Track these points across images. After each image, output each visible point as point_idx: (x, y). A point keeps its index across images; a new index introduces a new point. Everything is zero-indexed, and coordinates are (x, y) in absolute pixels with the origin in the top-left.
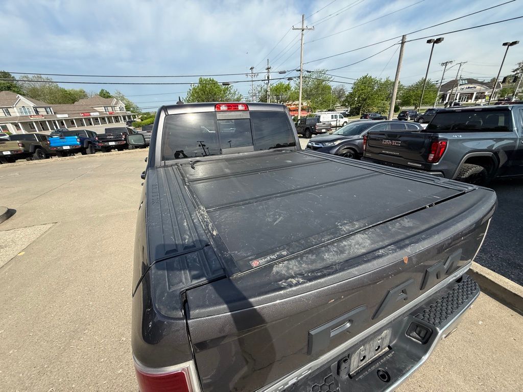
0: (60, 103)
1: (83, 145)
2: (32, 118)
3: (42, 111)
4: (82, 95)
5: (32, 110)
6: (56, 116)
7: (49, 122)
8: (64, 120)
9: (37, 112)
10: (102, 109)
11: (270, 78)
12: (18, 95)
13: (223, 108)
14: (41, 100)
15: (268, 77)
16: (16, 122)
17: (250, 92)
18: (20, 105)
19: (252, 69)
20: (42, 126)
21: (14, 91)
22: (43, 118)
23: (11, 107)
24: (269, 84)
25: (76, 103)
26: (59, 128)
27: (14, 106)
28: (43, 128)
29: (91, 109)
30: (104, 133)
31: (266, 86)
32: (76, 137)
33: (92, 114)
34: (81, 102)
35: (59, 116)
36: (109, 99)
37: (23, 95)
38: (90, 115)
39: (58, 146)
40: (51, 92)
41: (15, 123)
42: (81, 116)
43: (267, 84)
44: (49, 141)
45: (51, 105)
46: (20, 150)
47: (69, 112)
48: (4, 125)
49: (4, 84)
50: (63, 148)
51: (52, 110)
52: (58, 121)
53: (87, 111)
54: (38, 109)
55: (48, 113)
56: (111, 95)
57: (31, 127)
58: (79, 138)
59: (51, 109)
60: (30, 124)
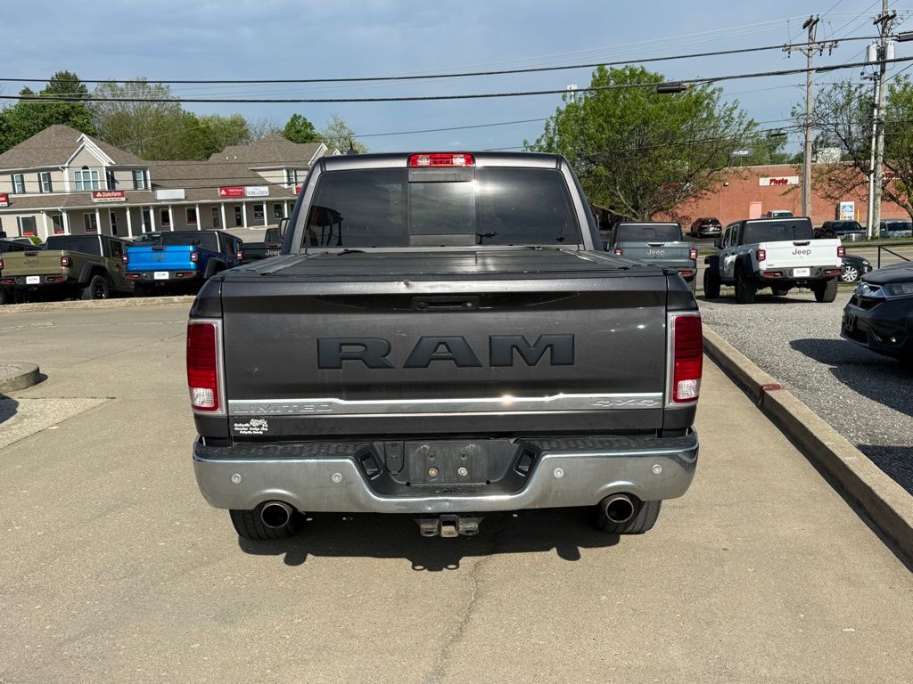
0: (172, 158)
1: (203, 271)
2: (96, 200)
3: (124, 180)
4: (236, 133)
5: (102, 176)
6: (155, 196)
7: (134, 210)
8: (173, 206)
9: (112, 181)
10: (280, 177)
11: (890, 56)
12: (83, 135)
13: (424, 162)
14: (128, 150)
15: (882, 53)
16: (59, 209)
17: (799, 110)
18: (79, 162)
19: (810, 24)
20: (113, 222)
21: (75, 125)
22: (123, 199)
23: (57, 169)
24: (886, 76)
25: (214, 157)
26: (153, 229)
27: (66, 165)
28: (114, 228)
29: (251, 175)
30: (263, 241)
31: (869, 84)
32: (191, 248)
33: (249, 190)
34: (230, 154)
35: (163, 195)
36: (306, 146)
37: (92, 135)
38: (242, 195)
39: (143, 271)
40: (160, 126)
41: (57, 211)
42: (219, 196)
43: (876, 78)
44: (126, 255)
45: (149, 163)
46: (59, 275)
47: (192, 183)
48: (30, 215)
49: (58, 106)
50: (153, 276)
51: (149, 178)
52: (156, 208)
53: (237, 182)
54: (118, 175)
55: (136, 186)
56: (316, 131)
57: (87, 223)
58: (198, 251)
59: (148, 173)
60: (86, 216)
